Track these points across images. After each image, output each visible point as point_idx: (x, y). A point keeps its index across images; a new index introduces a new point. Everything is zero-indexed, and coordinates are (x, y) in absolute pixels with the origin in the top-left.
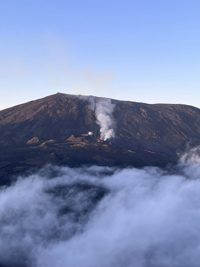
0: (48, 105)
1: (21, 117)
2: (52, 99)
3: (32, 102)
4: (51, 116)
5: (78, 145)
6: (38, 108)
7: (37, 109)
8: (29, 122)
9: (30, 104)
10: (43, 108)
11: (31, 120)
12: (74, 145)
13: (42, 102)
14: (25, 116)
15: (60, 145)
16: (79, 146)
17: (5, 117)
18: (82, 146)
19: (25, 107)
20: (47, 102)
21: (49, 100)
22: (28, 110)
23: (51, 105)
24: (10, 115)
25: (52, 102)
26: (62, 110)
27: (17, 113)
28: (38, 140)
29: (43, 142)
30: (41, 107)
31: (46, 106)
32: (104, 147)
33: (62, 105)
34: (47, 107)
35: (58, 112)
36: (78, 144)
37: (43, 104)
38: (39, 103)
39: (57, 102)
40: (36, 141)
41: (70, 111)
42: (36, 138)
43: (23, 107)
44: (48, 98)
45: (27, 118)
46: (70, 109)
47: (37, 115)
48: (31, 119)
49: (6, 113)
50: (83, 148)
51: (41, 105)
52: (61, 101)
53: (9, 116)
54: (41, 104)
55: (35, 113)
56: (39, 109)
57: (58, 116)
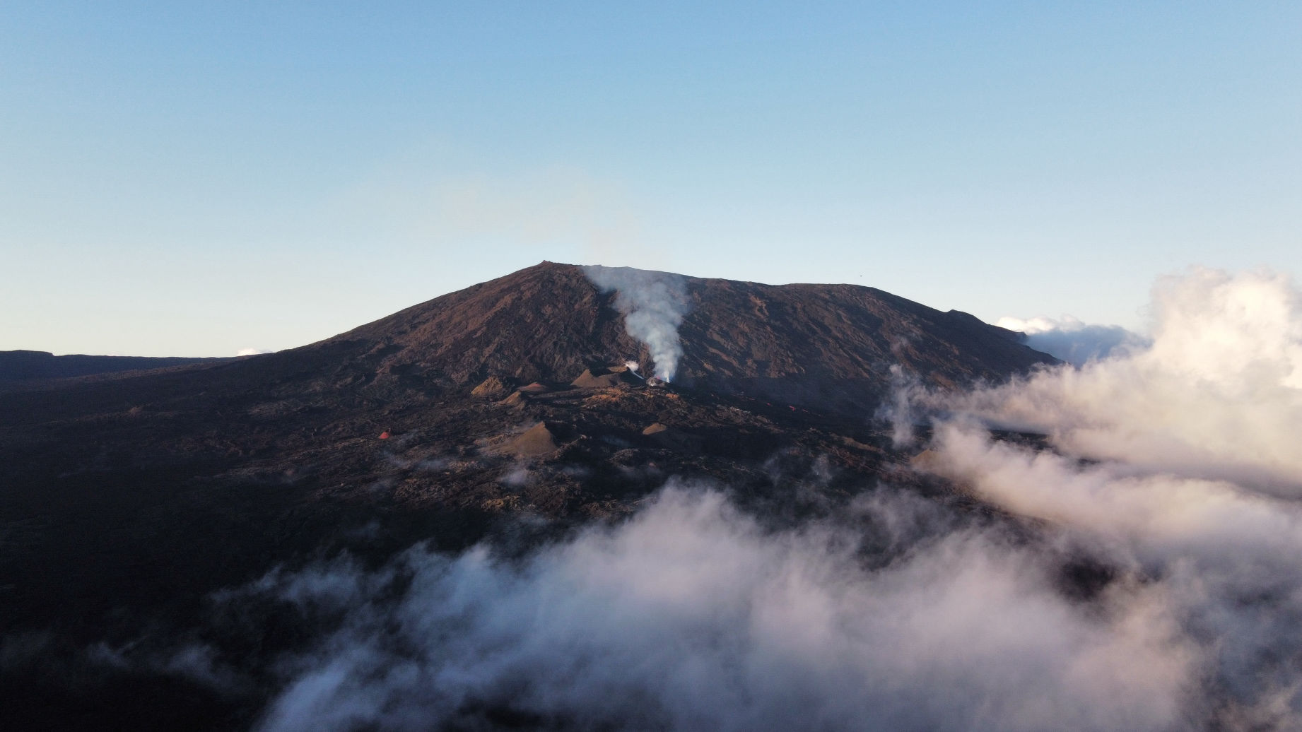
0: (522, 292)
1: (455, 324)
2: (531, 277)
3: (480, 285)
4: (529, 321)
5: (604, 396)
6: (497, 300)
7: (493, 305)
8: (474, 337)
9: (477, 290)
10: (510, 302)
11: (479, 334)
12: (593, 397)
13: (505, 286)
14: (464, 322)
15: (558, 398)
16: (605, 400)
17: (414, 327)
18: (614, 399)
19: (465, 300)
20: (518, 285)
21: (524, 280)
22: (471, 306)
23: (528, 294)
24: (428, 320)
25: (531, 284)
26: (555, 306)
27: (444, 316)
28: (500, 386)
29: (513, 391)
30: (503, 298)
31: (515, 295)
32: (669, 402)
33: (556, 292)
34: (520, 299)
35: (548, 310)
36: (602, 393)
37: (509, 290)
38: (498, 289)
39: (542, 285)
40: (494, 386)
41: (576, 306)
42: (494, 379)
43: (461, 299)
44: (522, 275)
45: (471, 327)
46: (576, 301)
47: (493, 318)
48: (479, 329)
49: (418, 317)
50: (617, 404)
51: (504, 292)
52: (553, 283)
53: (424, 323)
54: (502, 291)
55: (490, 314)
56: (498, 305)
57: (546, 321)
